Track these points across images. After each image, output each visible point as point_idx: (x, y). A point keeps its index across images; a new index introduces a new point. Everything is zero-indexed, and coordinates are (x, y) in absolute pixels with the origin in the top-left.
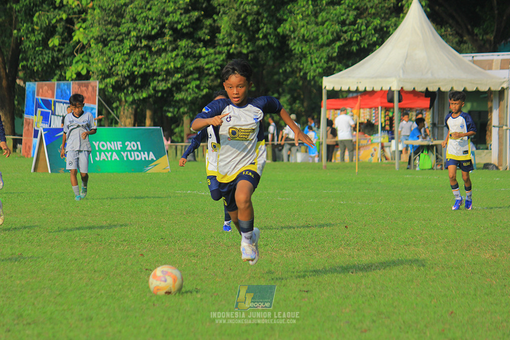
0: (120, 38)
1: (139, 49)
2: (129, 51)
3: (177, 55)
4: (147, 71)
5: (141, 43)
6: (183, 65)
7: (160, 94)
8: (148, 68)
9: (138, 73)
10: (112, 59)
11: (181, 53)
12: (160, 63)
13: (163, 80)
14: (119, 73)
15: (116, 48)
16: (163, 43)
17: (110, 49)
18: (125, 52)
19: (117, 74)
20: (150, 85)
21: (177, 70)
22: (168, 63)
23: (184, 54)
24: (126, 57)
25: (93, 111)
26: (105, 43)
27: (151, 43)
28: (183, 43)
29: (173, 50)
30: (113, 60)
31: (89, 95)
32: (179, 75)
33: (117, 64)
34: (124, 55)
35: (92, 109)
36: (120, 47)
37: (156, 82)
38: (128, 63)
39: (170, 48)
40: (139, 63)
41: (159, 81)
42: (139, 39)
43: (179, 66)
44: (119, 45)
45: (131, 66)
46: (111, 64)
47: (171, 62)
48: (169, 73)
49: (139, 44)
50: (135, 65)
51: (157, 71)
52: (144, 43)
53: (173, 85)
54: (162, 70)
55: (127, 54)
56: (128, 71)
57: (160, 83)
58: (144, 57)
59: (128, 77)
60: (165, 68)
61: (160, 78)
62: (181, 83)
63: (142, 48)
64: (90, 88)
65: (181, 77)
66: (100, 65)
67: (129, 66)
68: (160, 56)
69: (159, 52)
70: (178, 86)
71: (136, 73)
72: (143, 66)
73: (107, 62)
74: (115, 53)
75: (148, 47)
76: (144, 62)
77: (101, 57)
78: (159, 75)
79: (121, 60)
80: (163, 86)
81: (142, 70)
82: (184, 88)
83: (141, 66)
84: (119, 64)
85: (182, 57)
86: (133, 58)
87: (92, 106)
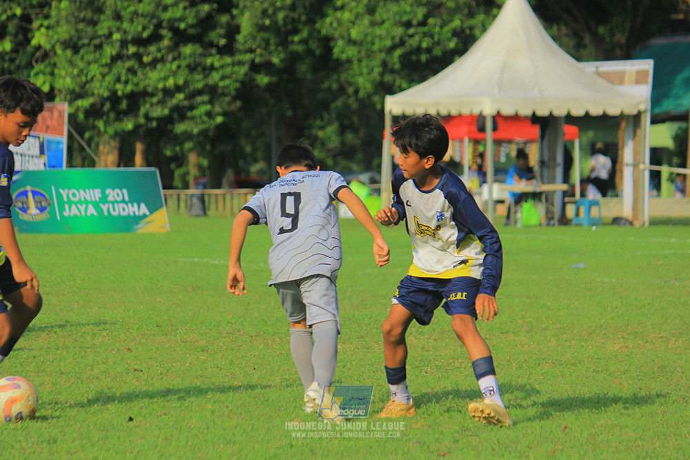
0: (97, 42)
1: (124, 58)
2: (108, 61)
3: (179, 67)
4: (135, 89)
5: (128, 49)
6: (186, 83)
7: (154, 124)
8: (137, 85)
9: (123, 92)
10: (85, 72)
11: (184, 63)
12: (153, 78)
13: (158, 102)
14: (96, 92)
15: (91, 57)
16: (159, 50)
17: (82, 58)
18: (104, 62)
19: (93, 94)
20: (139, 109)
21: (178, 89)
22: (165, 79)
23: (188, 66)
24: (106, 70)
25: (61, 146)
26: (76, 49)
27: (141, 50)
28: (187, 50)
29: (174, 59)
30: (87, 74)
31: (55, 123)
32: (181, 96)
33: (92, 79)
34: (102, 66)
35: (58, 143)
36: (97, 55)
37: (147, 106)
38: (108, 78)
39: (170, 57)
40: (123, 78)
41: (152, 105)
42: (124, 44)
43: (181, 82)
44: (95, 51)
45: (112, 83)
46: (84, 79)
47: (169, 76)
48: (168, 93)
49: (125, 52)
50: (118, 80)
51: (150, 89)
52: (132, 49)
53: (172, 110)
54: (156, 88)
55: (106, 65)
56: (109, 90)
57: (154, 108)
58: (132, 71)
59: (108, 98)
60: (160, 85)
61: (155, 100)
62: (184, 107)
63: (129, 58)
64: (56, 114)
65: (185, 99)
66: (68, 80)
67: (109, 83)
68: (155, 67)
69: (154, 64)
70: (180, 113)
71: (120, 93)
72: (130, 82)
73: (79, 75)
74: (89, 63)
75: (138, 57)
76: (130, 76)
77: (70, 69)
78: (152, 95)
79: (97, 73)
80: (158, 112)
81: (129, 88)
82: (189, 114)
83: (126, 82)
84: (94, 79)
85: (186, 71)
86: (115, 70)
87: (58, 138)
